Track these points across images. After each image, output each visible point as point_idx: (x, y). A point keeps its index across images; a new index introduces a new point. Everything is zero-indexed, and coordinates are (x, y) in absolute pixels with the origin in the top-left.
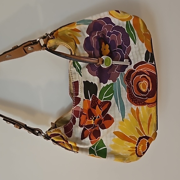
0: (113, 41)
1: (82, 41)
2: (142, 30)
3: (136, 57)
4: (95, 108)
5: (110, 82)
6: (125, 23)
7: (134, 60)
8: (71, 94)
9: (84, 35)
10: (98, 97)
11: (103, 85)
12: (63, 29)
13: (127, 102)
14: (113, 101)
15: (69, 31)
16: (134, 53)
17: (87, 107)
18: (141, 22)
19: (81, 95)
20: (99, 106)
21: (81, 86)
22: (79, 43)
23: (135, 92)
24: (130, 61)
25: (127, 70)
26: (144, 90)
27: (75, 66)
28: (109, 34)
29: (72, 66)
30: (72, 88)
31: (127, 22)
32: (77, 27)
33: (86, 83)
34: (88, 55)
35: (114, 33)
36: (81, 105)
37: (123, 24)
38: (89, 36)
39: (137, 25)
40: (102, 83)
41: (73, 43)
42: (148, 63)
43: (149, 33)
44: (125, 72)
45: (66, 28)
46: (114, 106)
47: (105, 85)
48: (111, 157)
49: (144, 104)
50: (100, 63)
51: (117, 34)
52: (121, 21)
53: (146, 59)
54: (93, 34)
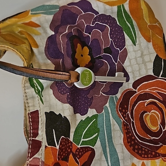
0: (96, 41)
1: (42, 42)
2: (147, 20)
3: (136, 67)
5: (91, 112)
6: (115, 8)
7: (133, 73)
9: (45, 32)
10: (71, 139)
11: (80, 118)
12: (8, 22)
15: (20, 26)
16: (133, 61)
17: (52, 161)
18: (143, 6)
19: (42, 136)
20: (75, 156)
21: (42, 119)
22: (37, 46)
23: (137, 131)
24: (126, 75)
25: (121, 91)
26: (154, 129)
28: (89, 30)
31: (119, 7)
32: (34, 19)
34: (52, 67)
35: (98, 26)
37: (112, 11)
38: (53, 33)
39: (136, 10)
40: (78, 115)
41: (25, 47)
42: (160, 78)
44: (119, 95)
45: (14, 20)
46: (100, 159)
47: (84, 118)
49: (156, 156)
50: (73, 79)
51: (103, 29)
53: (156, 70)
54: (60, 30)
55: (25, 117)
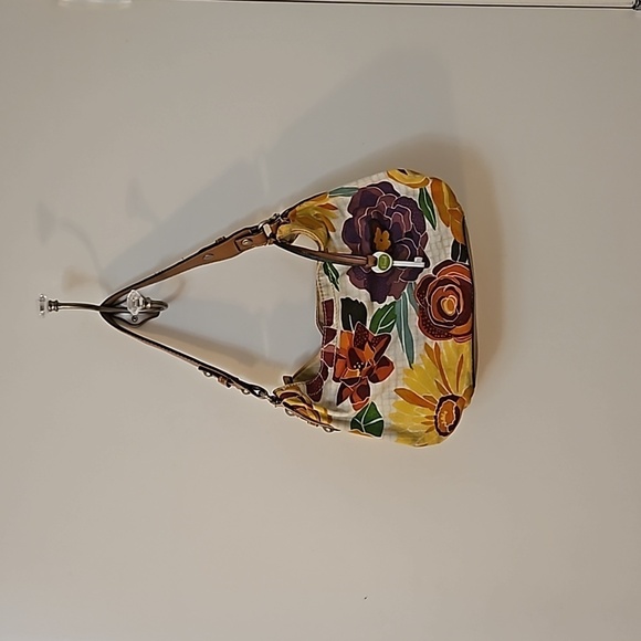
0: (397, 224)
1: (340, 227)
2: (447, 204)
3: (436, 252)
4: (362, 348)
5: (390, 300)
6: (418, 190)
7: (433, 258)
8: (320, 324)
9: (343, 215)
10: (368, 328)
11: (378, 306)
12: (305, 205)
13: (417, 333)
14: (394, 333)
15: (316, 209)
16: (433, 246)
17: (347, 345)
18: (445, 190)
19: (337, 324)
20: (370, 344)
21: (338, 307)
22: (334, 230)
23: (433, 316)
24: (426, 261)
25: (420, 276)
26: (450, 313)
27: (327, 273)
28: (390, 212)
29: (323, 271)
30: (322, 313)
31: (421, 190)
32: (331, 201)
33: (346, 302)
34: (350, 252)
35: (398, 209)
36: (336, 342)
37: (414, 194)
38: (351, 216)
39: (437, 194)
40: (375, 303)
41: (322, 230)
42: (458, 263)
43: (460, 208)
44: (418, 281)
45: (310, 202)
46: (395, 341)
47: (382, 306)
48: (390, 435)
49: (449, 337)
50: (370, 264)
51: (404, 212)
52: (410, 188)
53: (454, 255)
54: (359, 213)
55: (318, 307)
